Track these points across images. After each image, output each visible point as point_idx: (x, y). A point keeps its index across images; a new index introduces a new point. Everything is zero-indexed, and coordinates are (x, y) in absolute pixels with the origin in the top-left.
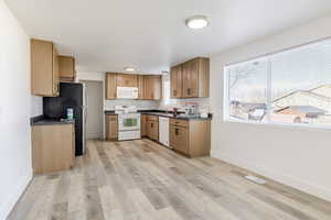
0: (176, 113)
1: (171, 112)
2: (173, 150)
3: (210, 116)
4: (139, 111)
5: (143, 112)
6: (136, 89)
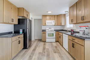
0: (73, 32)
1: (69, 31)
4: (55, 30)
5: (57, 31)
6: (54, 21)
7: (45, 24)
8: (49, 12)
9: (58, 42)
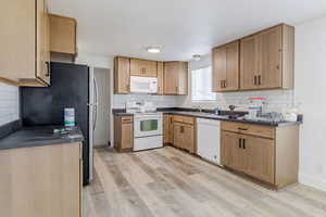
2: (226, 168)
3: (300, 118)
4: (158, 110)
6: (155, 79)
7: (128, 87)
8: (151, 51)
9: (170, 144)
